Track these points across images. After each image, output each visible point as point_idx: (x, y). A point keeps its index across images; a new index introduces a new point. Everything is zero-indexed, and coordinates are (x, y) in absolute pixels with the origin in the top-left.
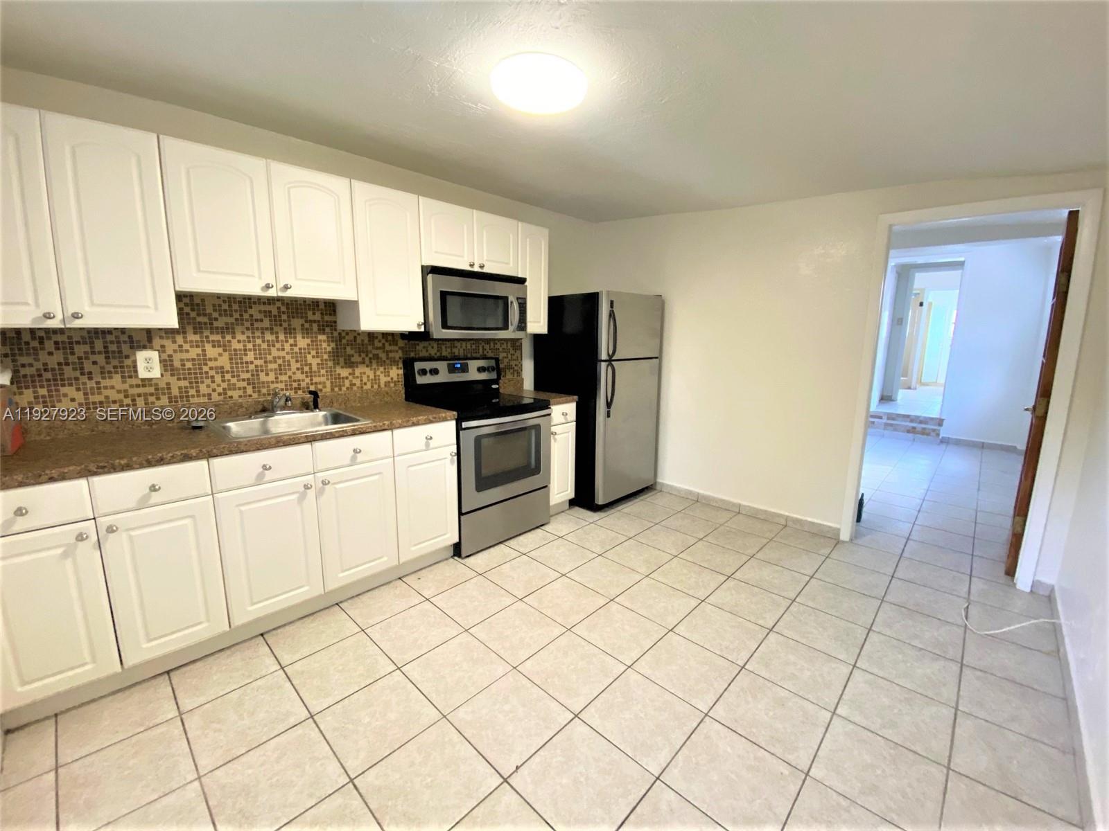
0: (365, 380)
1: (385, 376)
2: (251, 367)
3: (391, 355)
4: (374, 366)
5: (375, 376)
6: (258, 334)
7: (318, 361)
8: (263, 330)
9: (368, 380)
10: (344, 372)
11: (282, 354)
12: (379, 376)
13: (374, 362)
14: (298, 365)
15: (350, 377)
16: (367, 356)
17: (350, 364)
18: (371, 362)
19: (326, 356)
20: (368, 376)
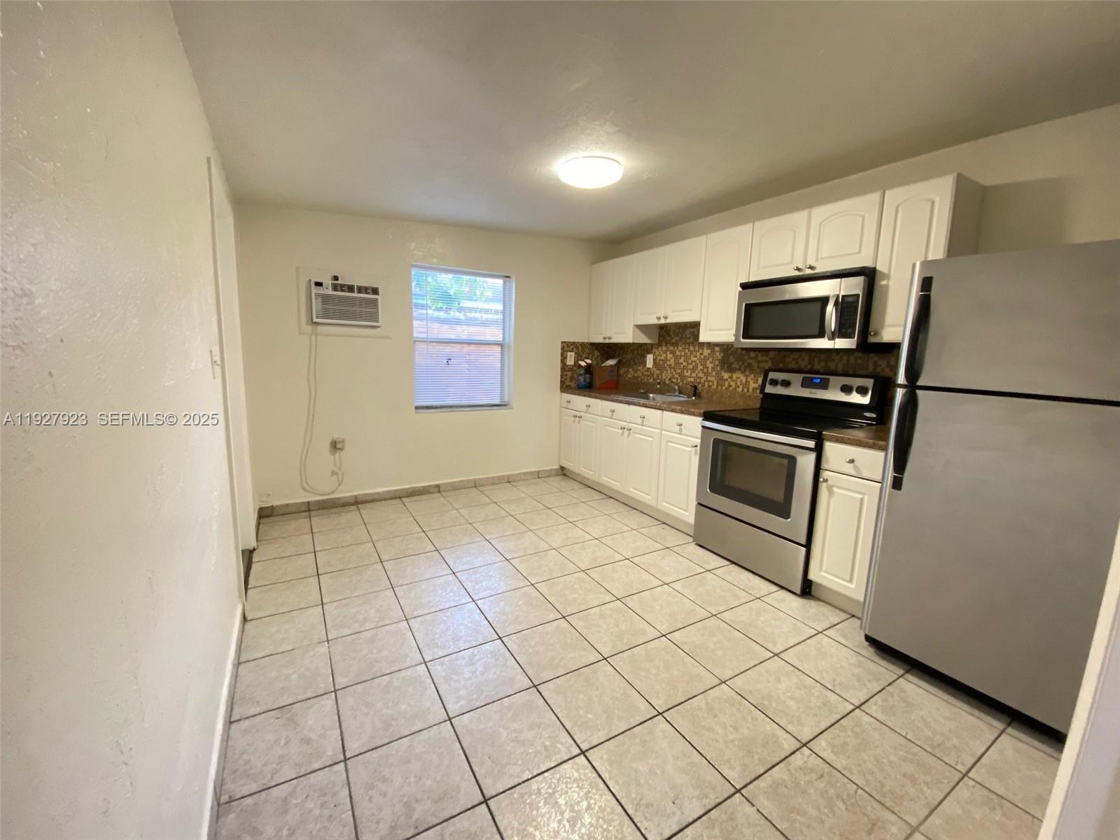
0: (738, 383)
1: (754, 383)
2: (682, 366)
3: (761, 364)
4: (747, 373)
5: (746, 382)
6: (687, 346)
7: (712, 365)
8: (689, 344)
9: (741, 384)
10: (726, 376)
11: (696, 359)
12: (749, 382)
13: (748, 369)
14: (701, 367)
15: (729, 380)
16: (743, 364)
17: (731, 370)
18: (745, 370)
19: (717, 363)
20: (741, 381)
